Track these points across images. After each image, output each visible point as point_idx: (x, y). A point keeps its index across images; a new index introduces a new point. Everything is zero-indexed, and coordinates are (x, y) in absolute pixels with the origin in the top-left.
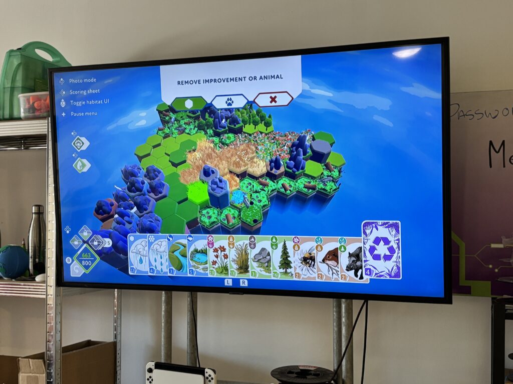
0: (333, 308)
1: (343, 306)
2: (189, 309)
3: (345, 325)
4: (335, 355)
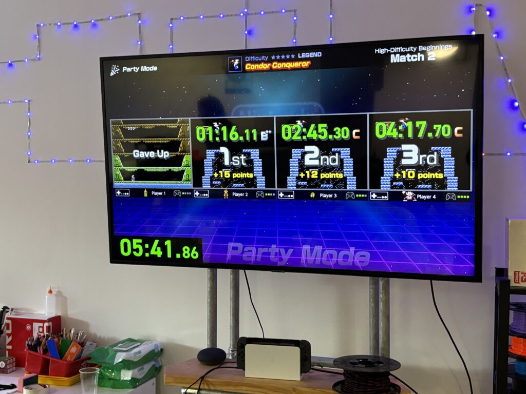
0: (370, 285)
1: (381, 283)
2: (232, 285)
3: (382, 301)
4: (371, 329)
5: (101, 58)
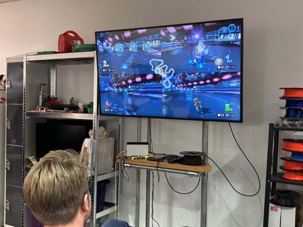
5: (95, 32)
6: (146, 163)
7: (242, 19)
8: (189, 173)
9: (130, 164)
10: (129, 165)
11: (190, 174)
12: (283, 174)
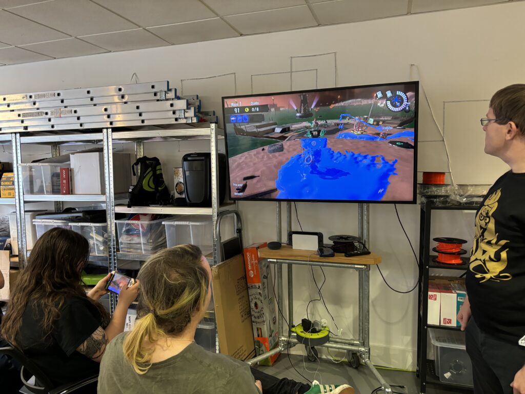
0: (358, 207)
1: (364, 206)
6: (299, 258)
7: (418, 82)
8: (356, 266)
9: (277, 259)
10: (275, 260)
11: (357, 268)
12: (437, 257)
